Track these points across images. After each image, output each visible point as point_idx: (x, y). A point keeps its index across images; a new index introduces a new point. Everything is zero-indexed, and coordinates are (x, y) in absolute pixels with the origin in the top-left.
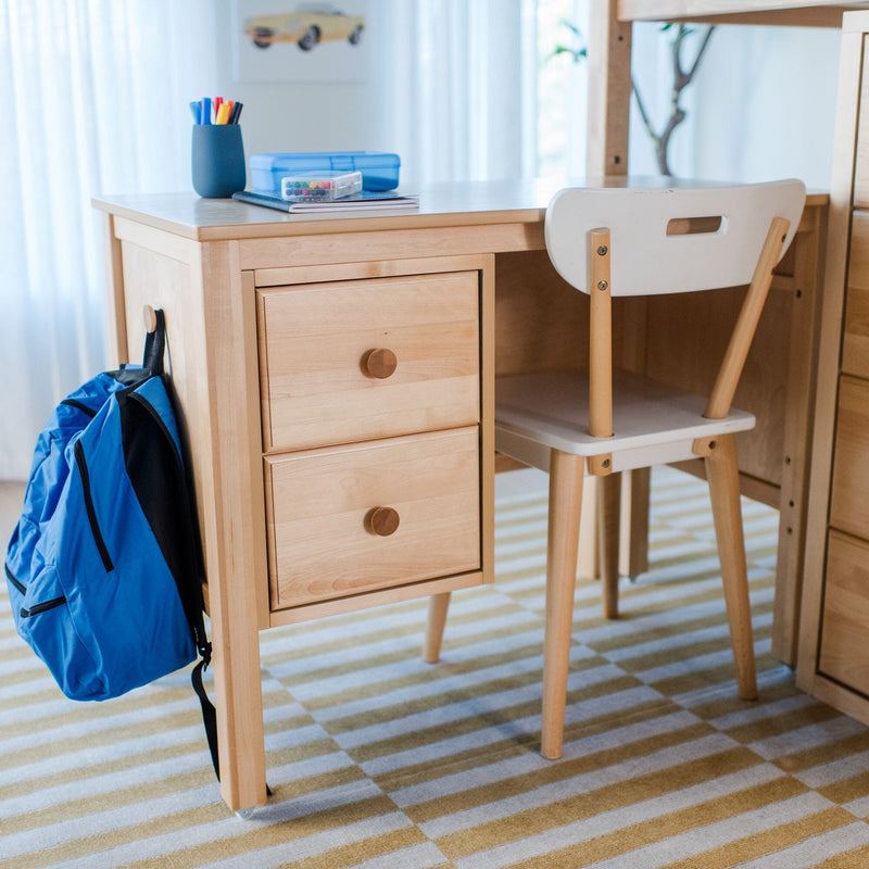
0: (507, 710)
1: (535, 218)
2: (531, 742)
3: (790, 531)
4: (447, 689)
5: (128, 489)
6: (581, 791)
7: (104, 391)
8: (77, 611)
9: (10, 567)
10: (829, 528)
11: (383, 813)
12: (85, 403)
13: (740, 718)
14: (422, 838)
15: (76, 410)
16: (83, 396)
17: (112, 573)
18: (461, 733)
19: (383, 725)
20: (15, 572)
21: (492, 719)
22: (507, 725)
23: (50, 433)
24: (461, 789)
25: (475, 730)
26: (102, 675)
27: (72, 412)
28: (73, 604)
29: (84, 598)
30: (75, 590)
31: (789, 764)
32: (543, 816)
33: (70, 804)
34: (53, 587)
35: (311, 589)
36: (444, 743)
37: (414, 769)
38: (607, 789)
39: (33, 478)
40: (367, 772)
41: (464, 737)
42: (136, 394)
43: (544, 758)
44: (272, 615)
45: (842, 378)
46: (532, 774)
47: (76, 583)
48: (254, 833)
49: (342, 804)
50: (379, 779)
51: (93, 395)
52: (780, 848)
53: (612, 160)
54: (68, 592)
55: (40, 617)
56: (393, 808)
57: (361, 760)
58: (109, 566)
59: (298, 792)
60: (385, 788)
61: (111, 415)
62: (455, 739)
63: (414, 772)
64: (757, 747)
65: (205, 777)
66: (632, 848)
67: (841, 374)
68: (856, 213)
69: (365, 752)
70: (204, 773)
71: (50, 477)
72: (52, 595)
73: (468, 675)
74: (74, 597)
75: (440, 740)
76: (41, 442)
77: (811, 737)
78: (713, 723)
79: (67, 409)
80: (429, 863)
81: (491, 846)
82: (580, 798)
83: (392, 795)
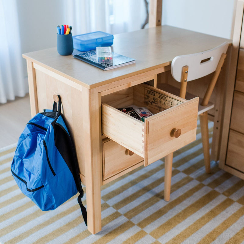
0: (149, 186)
1: (168, 64)
2: (160, 196)
3: (217, 128)
4: (130, 181)
5: (56, 150)
6: (180, 211)
7: (40, 119)
8: (48, 189)
9: (14, 172)
10: (230, 129)
11: (131, 227)
12: (36, 123)
13: (209, 180)
14: (146, 234)
15: (33, 126)
16: (34, 121)
17: (56, 176)
18: (140, 196)
19: (118, 196)
20: (17, 174)
21: (146, 189)
22: (151, 191)
23: (28, 134)
24: (149, 215)
25: (143, 194)
26: (54, 205)
27: (32, 126)
28: (46, 187)
29: (49, 185)
30: (46, 183)
31: (226, 194)
32: (174, 221)
33: (43, 238)
34: (40, 183)
35: (113, 173)
36: (137, 200)
37: (133, 210)
38: (186, 209)
39: (19, 145)
40: (121, 213)
41: (142, 197)
42: (57, 123)
43: (166, 201)
45: (235, 92)
46: (165, 207)
47: (47, 181)
48: (100, 239)
49: (119, 225)
50: (125, 215)
51: (37, 120)
52: (235, 222)
53: (158, 21)
54: (44, 184)
55: (36, 192)
56: (133, 225)
57: (117, 209)
58: (54, 174)
59: (105, 223)
60: (128, 218)
61: (51, 131)
62: (139, 198)
63: (134, 211)
64: (217, 189)
65: (77, 222)
66: (200, 228)
67: (234, 90)
68: (240, 50)
69: (117, 206)
70: (76, 221)
71: (26, 146)
72: (40, 185)
73: (133, 175)
74: (47, 185)
75: (136, 199)
76: (22, 136)
77: (228, 184)
78: (203, 183)
79: (30, 125)
80: (151, 242)
81: (164, 233)
82: (180, 213)
83: (131, 220)
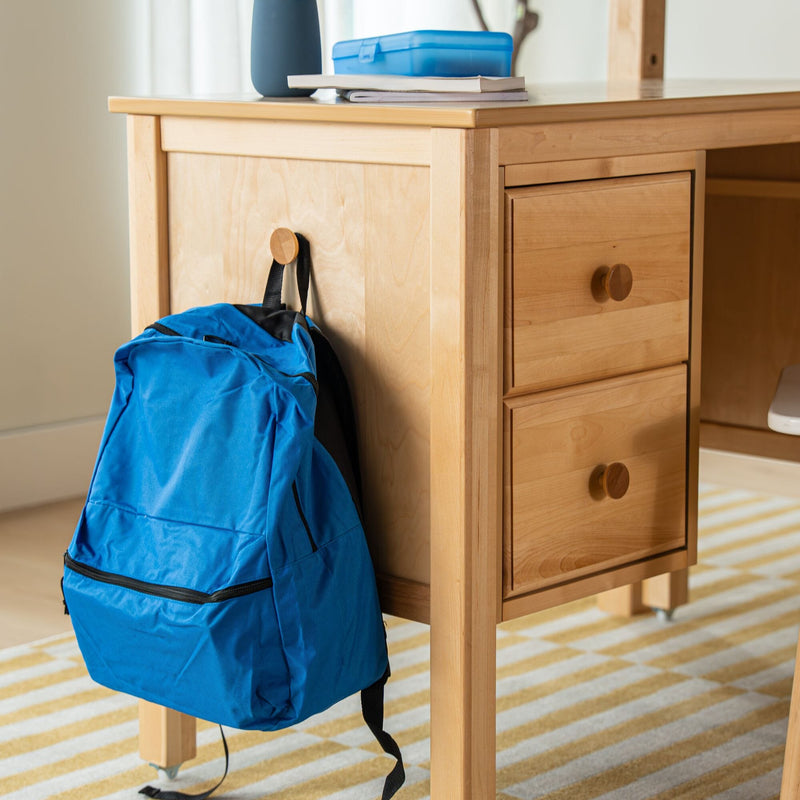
17: (317, 553)
34: (261, 562)
35: (542, 571)
44: (505, 604)
53: (649, 59)
55: (233, 602)
